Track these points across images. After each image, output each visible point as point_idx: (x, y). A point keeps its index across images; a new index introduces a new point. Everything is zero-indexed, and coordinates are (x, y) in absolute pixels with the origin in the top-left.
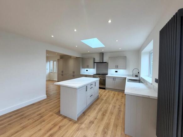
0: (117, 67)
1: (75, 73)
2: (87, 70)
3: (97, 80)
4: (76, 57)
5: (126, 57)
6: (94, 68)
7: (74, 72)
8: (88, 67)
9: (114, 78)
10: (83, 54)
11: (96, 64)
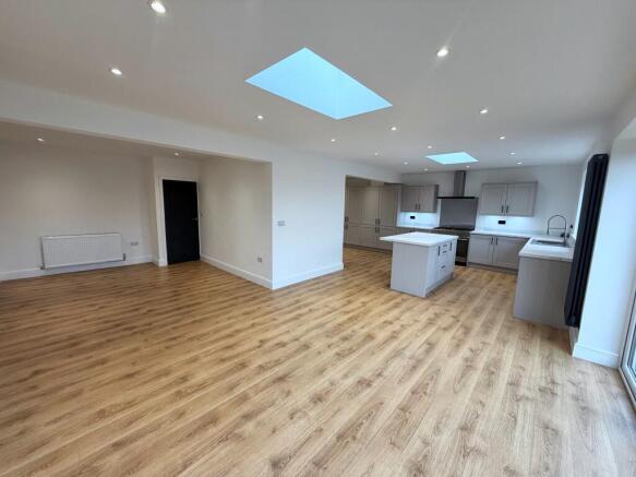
0: (505, 210)
1: (382, 223)
2: (412, 217)
3: (453, 238)
4: (386, 184)
5: (536, 183)
6: (435, 211)
7: (378, 222)
8: (418, 209)
9: (494, 239)
10: (403, 175)
11: (440, 200)
